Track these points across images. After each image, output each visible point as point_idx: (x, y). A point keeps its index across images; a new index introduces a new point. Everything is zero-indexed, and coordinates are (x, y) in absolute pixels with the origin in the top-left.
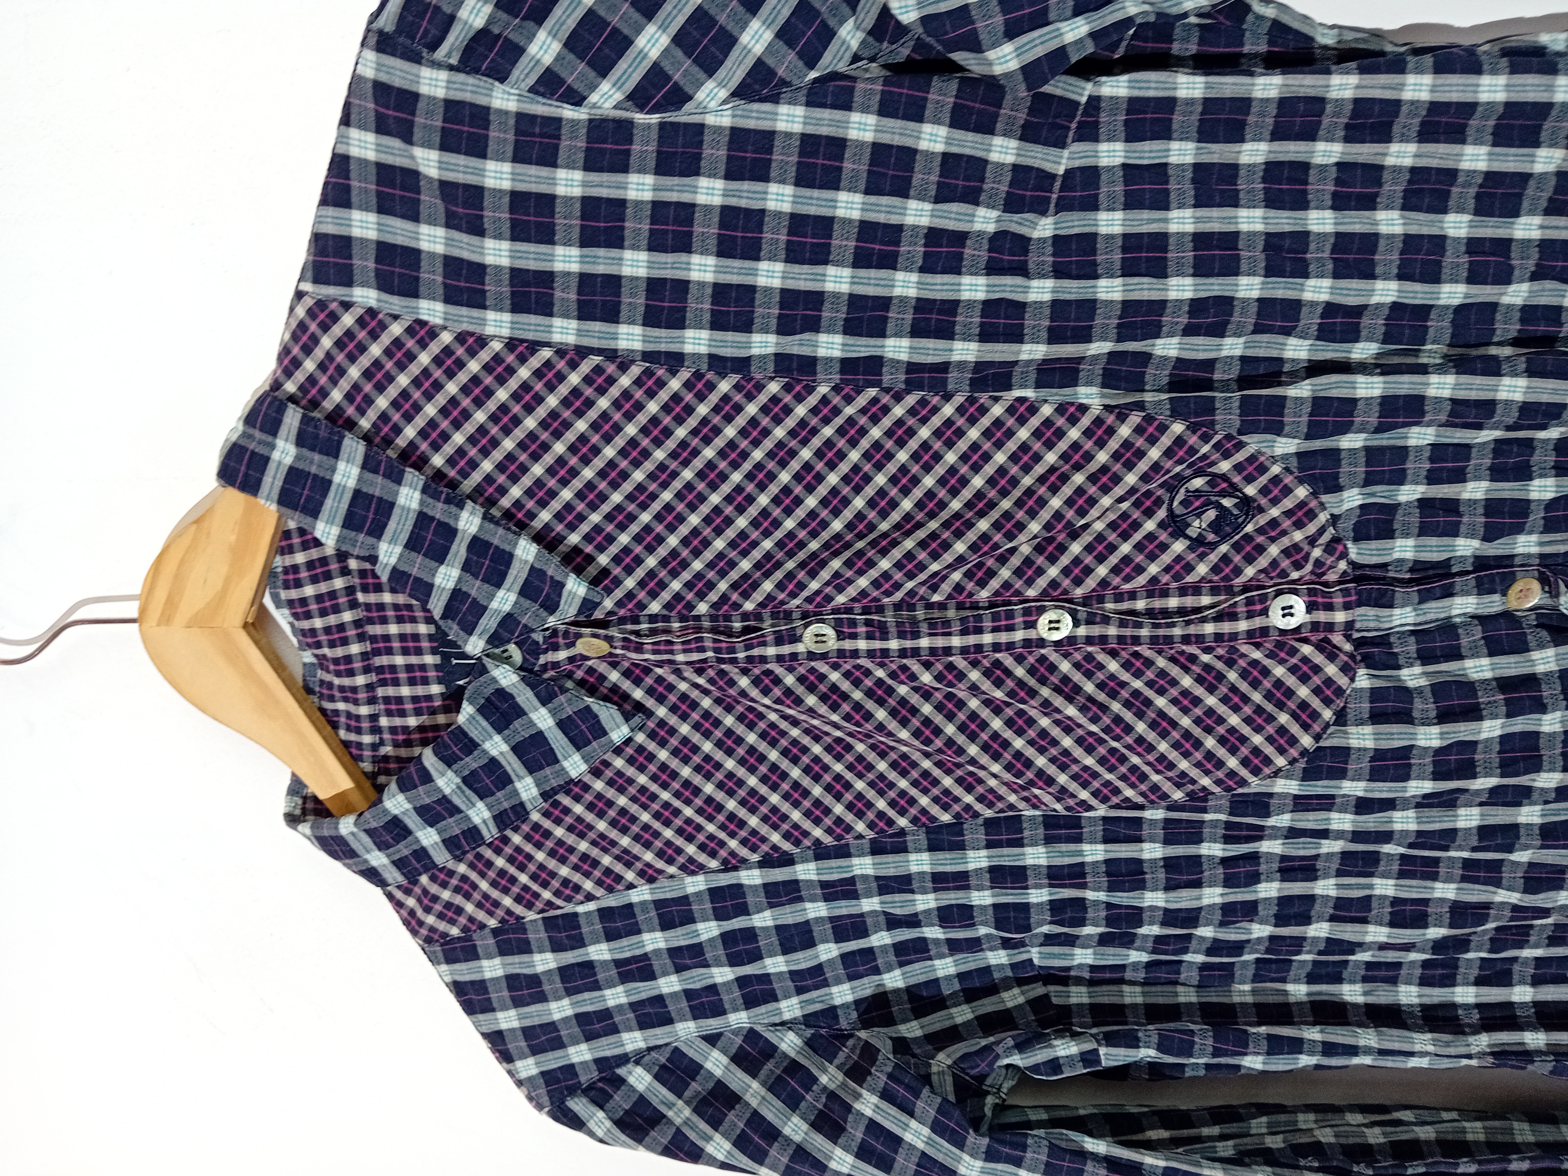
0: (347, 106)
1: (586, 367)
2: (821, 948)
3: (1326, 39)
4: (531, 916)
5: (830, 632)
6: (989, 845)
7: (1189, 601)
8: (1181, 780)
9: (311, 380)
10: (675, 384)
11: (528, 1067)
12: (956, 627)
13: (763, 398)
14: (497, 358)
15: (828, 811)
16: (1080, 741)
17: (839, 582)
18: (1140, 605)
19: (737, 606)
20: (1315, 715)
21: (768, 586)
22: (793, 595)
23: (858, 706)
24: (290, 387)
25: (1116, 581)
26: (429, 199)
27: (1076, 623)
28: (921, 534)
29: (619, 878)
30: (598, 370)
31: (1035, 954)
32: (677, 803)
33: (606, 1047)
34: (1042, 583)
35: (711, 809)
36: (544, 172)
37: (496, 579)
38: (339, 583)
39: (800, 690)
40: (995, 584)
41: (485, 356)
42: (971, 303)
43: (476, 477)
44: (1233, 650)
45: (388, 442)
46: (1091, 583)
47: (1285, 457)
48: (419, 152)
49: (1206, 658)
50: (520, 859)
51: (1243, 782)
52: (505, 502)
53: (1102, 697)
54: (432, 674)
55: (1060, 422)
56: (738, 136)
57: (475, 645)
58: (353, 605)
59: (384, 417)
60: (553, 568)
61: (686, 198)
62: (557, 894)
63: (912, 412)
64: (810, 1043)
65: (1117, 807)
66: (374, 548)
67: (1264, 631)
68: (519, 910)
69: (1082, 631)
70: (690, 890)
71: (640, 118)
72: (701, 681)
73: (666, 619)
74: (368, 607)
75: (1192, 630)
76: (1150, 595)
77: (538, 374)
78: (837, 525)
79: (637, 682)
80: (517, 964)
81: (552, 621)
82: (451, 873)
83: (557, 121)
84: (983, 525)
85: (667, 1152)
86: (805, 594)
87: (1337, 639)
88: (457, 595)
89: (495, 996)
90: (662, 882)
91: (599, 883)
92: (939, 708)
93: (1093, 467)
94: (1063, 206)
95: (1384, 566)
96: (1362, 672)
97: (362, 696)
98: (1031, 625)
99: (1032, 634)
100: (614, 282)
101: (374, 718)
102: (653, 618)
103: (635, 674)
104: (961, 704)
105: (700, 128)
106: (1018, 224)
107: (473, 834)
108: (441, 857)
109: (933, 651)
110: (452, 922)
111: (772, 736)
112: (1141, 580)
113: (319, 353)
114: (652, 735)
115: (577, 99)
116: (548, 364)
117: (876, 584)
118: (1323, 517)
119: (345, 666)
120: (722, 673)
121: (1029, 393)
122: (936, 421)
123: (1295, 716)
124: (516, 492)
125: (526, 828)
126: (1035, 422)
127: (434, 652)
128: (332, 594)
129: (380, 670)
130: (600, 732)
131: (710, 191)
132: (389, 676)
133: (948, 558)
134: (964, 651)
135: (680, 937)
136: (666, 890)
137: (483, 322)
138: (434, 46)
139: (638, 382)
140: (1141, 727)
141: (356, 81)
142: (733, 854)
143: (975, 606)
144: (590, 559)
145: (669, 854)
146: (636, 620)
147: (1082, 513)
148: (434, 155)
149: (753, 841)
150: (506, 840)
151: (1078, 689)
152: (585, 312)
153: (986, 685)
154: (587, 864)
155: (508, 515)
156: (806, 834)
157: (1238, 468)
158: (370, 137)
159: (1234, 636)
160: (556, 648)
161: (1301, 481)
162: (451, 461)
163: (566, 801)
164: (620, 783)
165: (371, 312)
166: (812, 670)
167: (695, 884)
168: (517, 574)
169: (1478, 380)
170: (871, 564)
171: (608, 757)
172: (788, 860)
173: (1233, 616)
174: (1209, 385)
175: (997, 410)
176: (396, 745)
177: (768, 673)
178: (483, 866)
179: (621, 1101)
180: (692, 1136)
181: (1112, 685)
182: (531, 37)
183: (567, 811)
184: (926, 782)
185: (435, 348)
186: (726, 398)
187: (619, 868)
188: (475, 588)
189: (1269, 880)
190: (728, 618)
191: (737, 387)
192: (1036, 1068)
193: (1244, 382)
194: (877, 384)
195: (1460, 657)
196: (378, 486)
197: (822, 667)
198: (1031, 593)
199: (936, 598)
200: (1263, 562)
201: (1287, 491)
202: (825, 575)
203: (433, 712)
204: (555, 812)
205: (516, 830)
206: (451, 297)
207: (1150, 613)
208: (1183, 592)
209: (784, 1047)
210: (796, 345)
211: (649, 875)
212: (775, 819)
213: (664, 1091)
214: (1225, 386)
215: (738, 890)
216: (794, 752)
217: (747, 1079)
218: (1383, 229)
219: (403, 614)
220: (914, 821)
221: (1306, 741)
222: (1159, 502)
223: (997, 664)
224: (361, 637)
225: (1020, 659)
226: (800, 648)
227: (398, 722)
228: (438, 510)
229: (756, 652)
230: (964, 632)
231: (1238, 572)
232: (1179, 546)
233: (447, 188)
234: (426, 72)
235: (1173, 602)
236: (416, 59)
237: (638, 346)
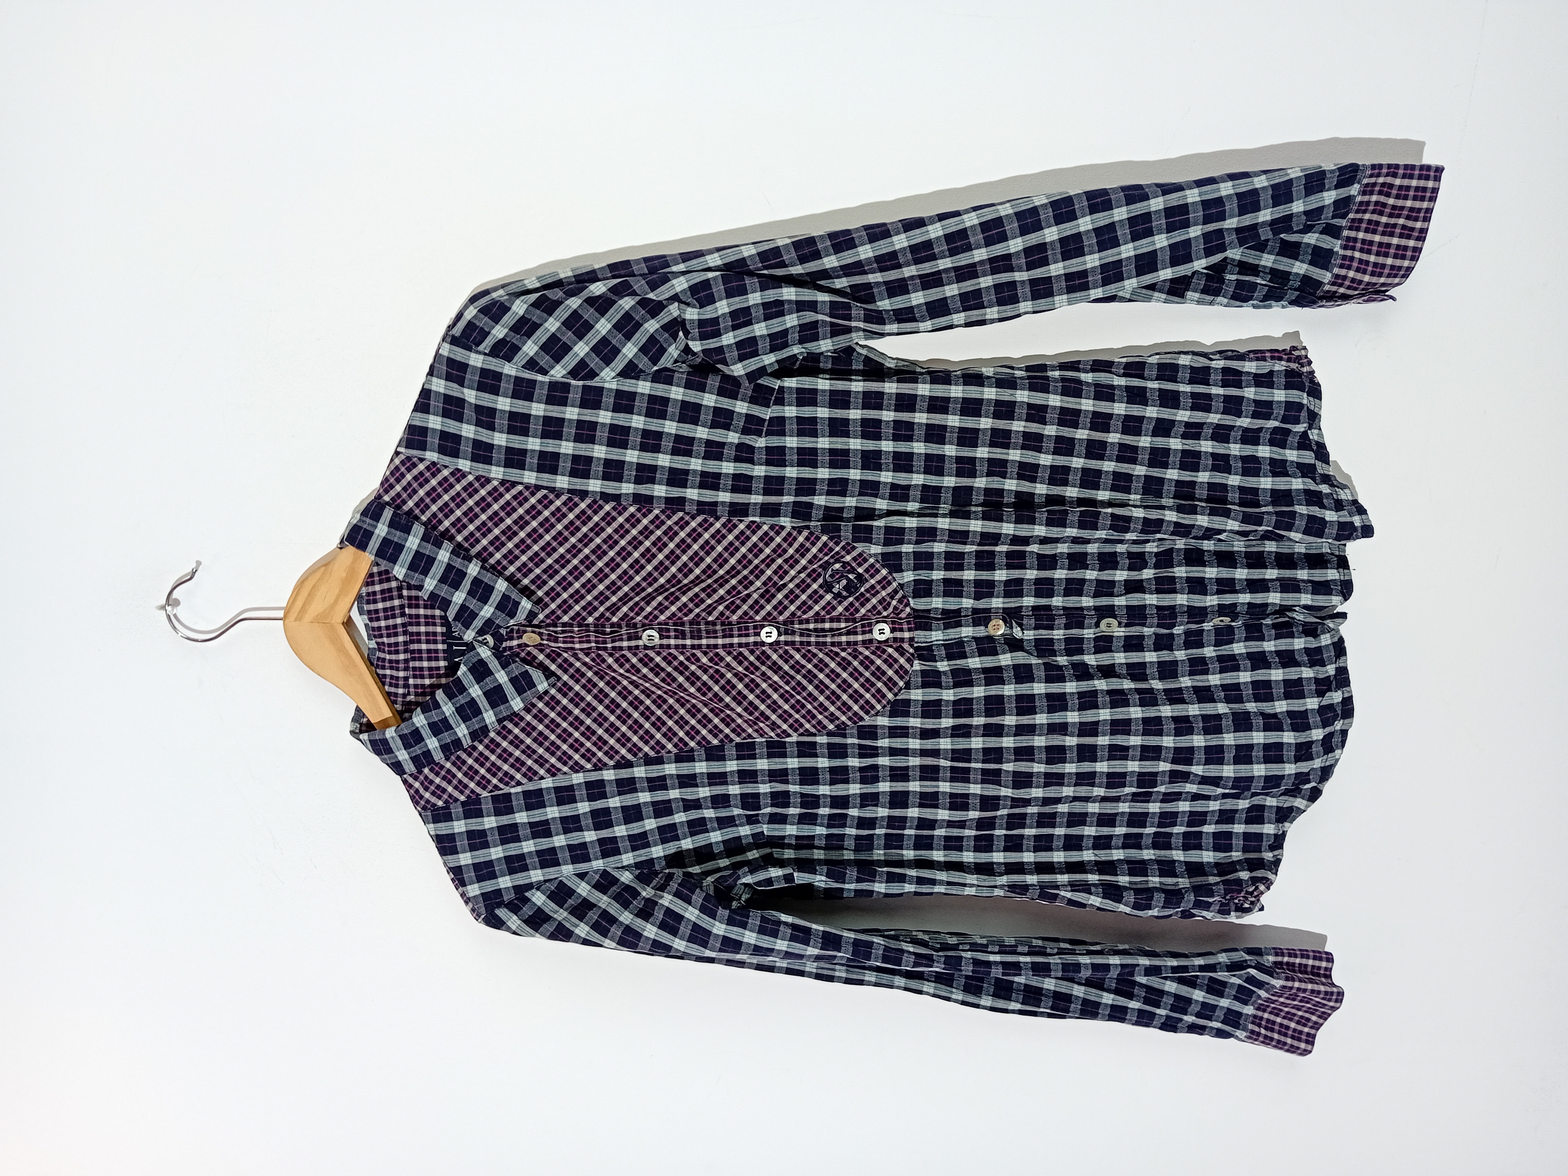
0: (432, 367)
1: (539, 495)
2: (647, 821)
3: (891, 364)
4: (485, 794)
5: (656, 635)
6: (739, 758)
7: (835, 625)
8: (832, 718)
9: (398, 495)
10: (583, 506)
11: (474, 890)
12: (720, 634)
13: (626, 514)
14: (495, 489)
15: (652, 737)
16: (782, 696)
17: (661, 608)
18: (811, 626)
19: (608, 619)
20: (895, 684)
21: (625, 609)
22: (638, 614)
23: (669, 675)
24: (387, 498)
25: (799, 613)
26: (468, 412)
27: (779, 634)
28: (703, 585)
29: (536, 773)
30: (545, 497)
31: (766, 829)
32: (571, 729)
33: (521, 879)
34: (763, 613)
35: (589, 733)
36: (526, 403)
37: (484, 600)
38: (396, 602)
39: (639, 665)
40: (740, 612)
41: (489, 487)
42: (727, 475)
43: (478, 548)
44: (855, 650)
45: (435, 528)
46: (787, 614)
47: (875, 555)
48: (466, 391)
49: (843, 654)
50: (481, 760)
51: (861, 719)
52: (492, 561)
53: (792, 673)
54: (441, 655)
55: (772, 534)
56: (619, 394)
57: (469, 636)
58: (403, 615)
59: (434, 515)
60: (515, 595)
61: (593, 419)
62: (501, 780)
63: (700, 525)
64: (638, 878)
65: (801, 735)
66: (423, 581)
67: (871, 641)
68: (478, 790)
69: (782, 638)
70: (575, 782)
71: (573, 382)
72: (587, 660)
73: (571, 625)
74: (410, 616)
75: (836, 639)
76: (816, 621)
77: (515, 497)
78: (662, 580)
79: (554, 661)
80: (474, 824)
81: (512, 622)
82: (442, 767)
83: (534, 382)
84: (734, 582)
85: (552, 937)
86: (644, 614)
87: (906, 646)
88: (463, 608)
89: (459, 843)
90: (560, 776)
91: (524, 775)
92: (711, 677)
93: (786, 556)
94: (769, 433)
95: (929, 611)
96: (916, 662)
97: (401, 666)
98: (758, 634)
99: (758, 639)
100: (556, 456)
101: (406, 679)
102: (564, 625)
103: (553, 656)
104: (723, 676)
105: (602, 389)
106: (749, 440)
107: (457, 743)
108: (438, 756)
109: (708, 646)
110: (439, 797)
111: (624, 694)
112: (811, 613)
113: (404, 482)
114: (559, 690)
115: (544, 372)
116: (520, 493)
117: (680, 609)
118: (895, 584)
119: (394, 648)
120: (599, 656)
121: (757, 519)
122: (712, 530)
123: (885, 684)
124: (498, 556)
125: (486, 741)
126: (760, 533)
127: (443, 642)
128: (392, 608)
129: (413, 652)
130: (532, 685)
131: (605, 417)
132: (417, 655)
133: (716, 597)
134: (724, 646)
135: (567, 810)
136: (562, 781)
137: (490, 471)
138: (478, 344)
139: (565, 504)
140: (810, 688)
141: (437, 356)
142: (600, 760)
143: (730, 624)
144: (533, 593)
145: (564, 759)
146: (555, 626)
147: (781, 578)
148: (474, 393)
149: (611, 752)
150: (474, 748)
151: (780, 668)
152: (541, 469)
153: (734, 664)
154: (518, 764)
155: (493, 567)
156: (640, 749)
157: (854, 559)
158: (443, 382)
159: (856, 643)
160: (512, 639)
161: (883, 566)
162: (466, 539)
163: (510, 726)
164: (540, 716)
165: (434, 464)
166: (646, 655)
167: (578, 778)
168: (495, 598)
169: (960, 521)
170: (678, 599)
171: (535, 701)
172: (629, 765)
173: (855, 633)
174: (841, 519)
175: (742, 526)
176: (416, 694)
177: (623, 656)
178: (459, 763)
179: (527, 911)
180: (567, 925)
181: (797, 667)
182: (525, 343)
183: (510, 732)
184: (705, 721)
185: (464, 482)
186: (608, 514)
187: (536, 767)
188: (473, 604)
189: (884, 781)
190: (603, 626)
191: (614, 508)
192: (759, 883)
193: (857, 518)
194: (683, 510)
195: (966, 657)
196: (428, 549)
197: (652, 654)
198: (758, 618)
199: (710, 619)
200: (869, 606)
201: (878, 571)
202: (654, 604)
203: (439, 676)
204: (504, 732)
205: (481, 742)
206: (475, 458)
207: (816, 630)
208: (832, 620)
209: (622, 879)
210: (643, 489)
211: (553, 772)
212: (624, 740)
213: (553, 905)
214: (848, 520)
215: (601, 783)
216: (636, 703)
217: (601, 895)
218: (916, 451)
219: (430, 621)
220: (699, 743)
221: (890, 696)
222: (819, 575)
223: (741, 654)
224: (405, 633)
225: (752, 652)
226: (640, 643)
227: (419, 681)
228: (458, 563)
229: (617, 644)
230: (724, 637)
231: (857, 611)
232: (829, 597)
233: (479, 409)
234: (473, 355)
235: (827, 625)
236: (470, 349)
237: (566, 486)
